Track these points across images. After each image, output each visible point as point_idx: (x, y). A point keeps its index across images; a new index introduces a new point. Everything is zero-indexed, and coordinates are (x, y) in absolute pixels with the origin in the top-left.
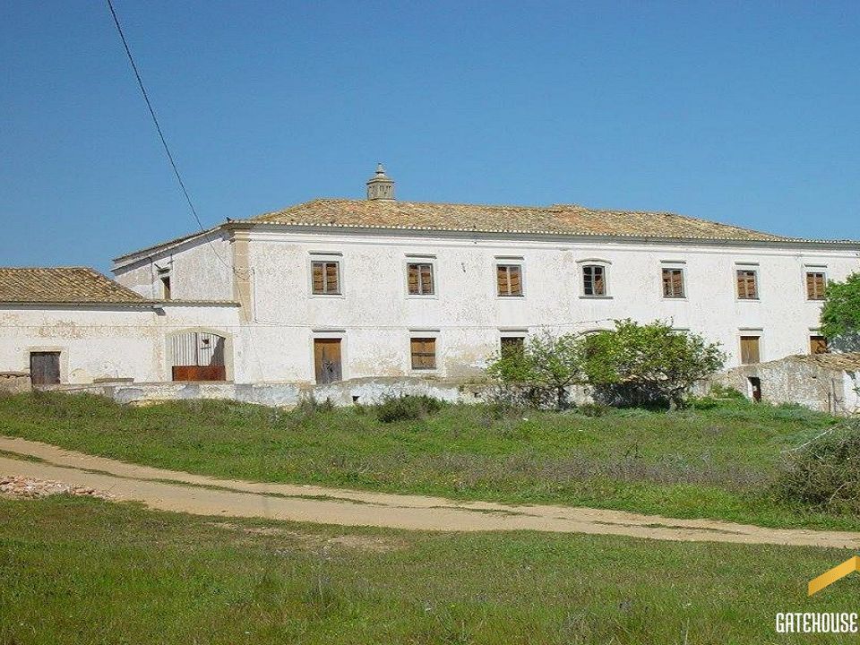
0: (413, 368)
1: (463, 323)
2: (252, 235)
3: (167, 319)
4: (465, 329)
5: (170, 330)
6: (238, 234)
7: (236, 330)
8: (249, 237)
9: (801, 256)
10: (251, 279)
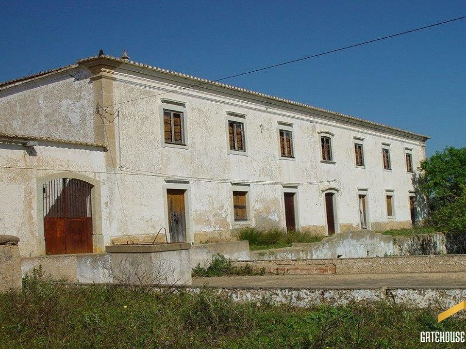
0: (236, 220)
1: (263, 179)
2: (117, 75)
3: (38, 160)
4: (265, 183)
5: (41, 173)
6: (105, 72)
7: (104, 177)
8: (114, 76)
9: (403, 142)
10: (116, 121)
